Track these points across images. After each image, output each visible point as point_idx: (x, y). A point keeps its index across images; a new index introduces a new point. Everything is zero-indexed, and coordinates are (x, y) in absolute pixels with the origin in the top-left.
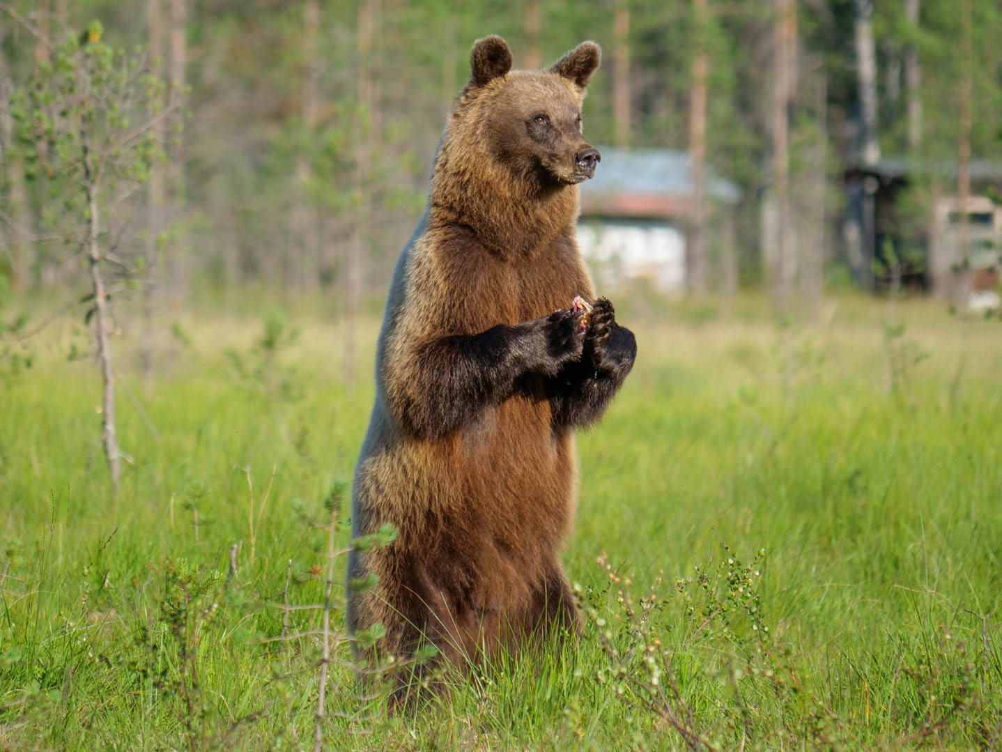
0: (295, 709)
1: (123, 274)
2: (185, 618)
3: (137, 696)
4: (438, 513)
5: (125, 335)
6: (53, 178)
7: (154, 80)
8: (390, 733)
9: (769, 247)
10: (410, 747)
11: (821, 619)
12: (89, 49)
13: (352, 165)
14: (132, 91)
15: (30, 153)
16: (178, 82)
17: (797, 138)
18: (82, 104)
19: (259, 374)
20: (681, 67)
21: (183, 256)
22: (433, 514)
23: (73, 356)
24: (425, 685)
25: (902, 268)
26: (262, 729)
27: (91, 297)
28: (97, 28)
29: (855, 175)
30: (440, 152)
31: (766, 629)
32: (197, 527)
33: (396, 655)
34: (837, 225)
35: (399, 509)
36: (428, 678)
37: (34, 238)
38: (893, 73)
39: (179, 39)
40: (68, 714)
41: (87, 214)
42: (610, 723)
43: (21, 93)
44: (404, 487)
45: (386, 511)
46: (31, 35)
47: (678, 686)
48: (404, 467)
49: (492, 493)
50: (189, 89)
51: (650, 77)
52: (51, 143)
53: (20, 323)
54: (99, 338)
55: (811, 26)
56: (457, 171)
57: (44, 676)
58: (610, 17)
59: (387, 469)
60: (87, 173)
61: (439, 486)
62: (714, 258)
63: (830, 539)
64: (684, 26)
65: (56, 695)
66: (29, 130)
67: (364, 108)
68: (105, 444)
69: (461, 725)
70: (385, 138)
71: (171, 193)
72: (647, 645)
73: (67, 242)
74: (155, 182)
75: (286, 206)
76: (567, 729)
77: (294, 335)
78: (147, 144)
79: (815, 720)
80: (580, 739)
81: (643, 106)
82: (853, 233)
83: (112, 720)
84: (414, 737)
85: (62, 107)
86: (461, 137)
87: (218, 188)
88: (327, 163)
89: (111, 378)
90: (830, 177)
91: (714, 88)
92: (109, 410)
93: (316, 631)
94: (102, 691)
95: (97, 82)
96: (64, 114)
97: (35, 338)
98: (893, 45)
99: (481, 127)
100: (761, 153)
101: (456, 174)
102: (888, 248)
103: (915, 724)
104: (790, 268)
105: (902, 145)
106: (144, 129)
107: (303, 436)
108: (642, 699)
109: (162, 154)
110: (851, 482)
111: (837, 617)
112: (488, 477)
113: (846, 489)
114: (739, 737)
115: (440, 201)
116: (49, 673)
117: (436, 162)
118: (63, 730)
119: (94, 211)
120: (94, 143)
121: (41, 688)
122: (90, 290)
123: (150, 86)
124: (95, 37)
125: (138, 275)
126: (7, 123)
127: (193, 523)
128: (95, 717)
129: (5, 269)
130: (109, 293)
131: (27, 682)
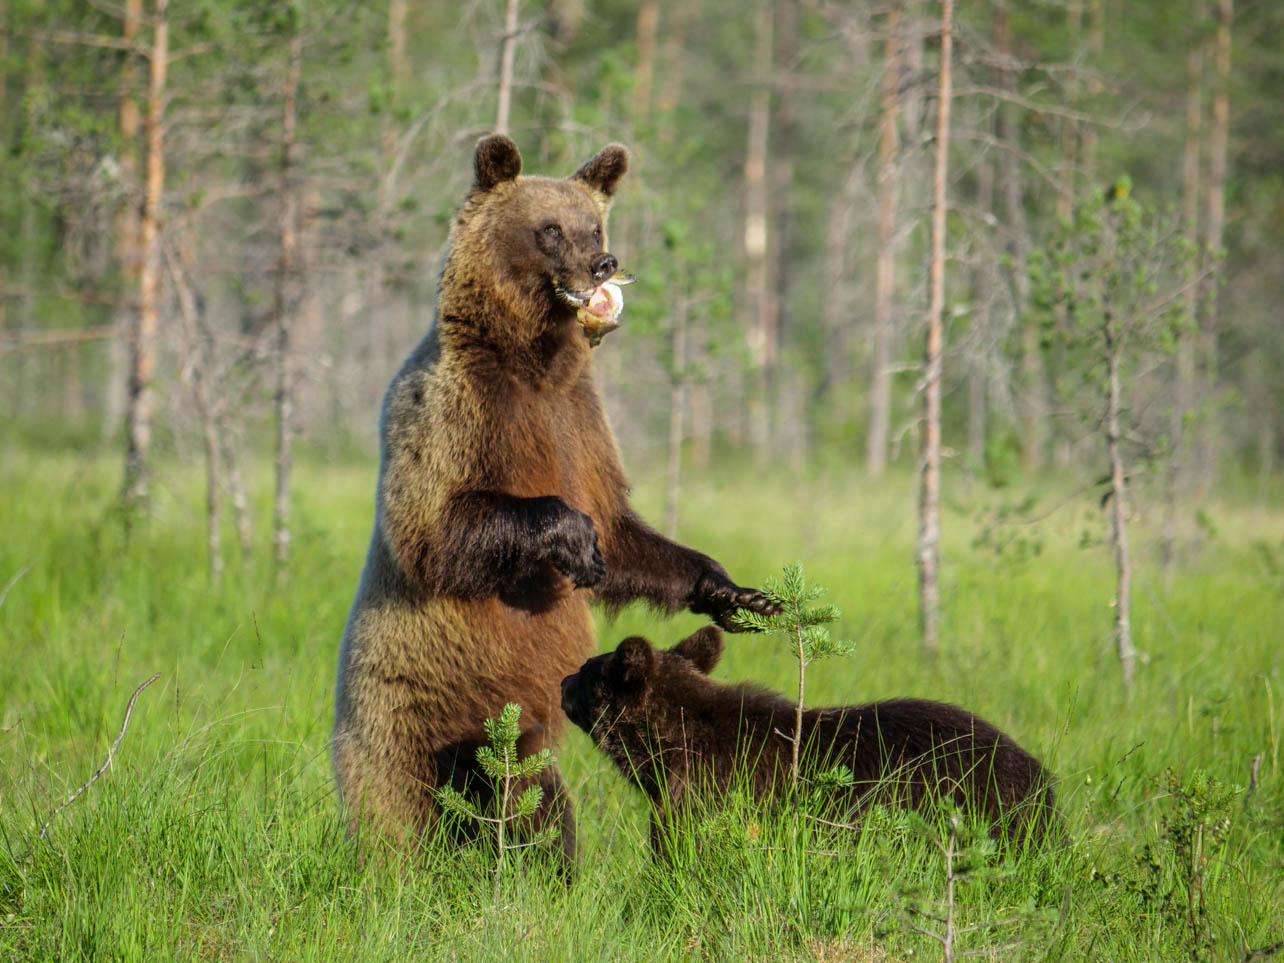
1: (1145, 454)
2: (1190, 836)
3: (1143, 919)
5: (1144, 522)
6: (1071, 347)
7: (1188, 242)
12: (1117, 205)
14: (1161, 252)
15: (1047, 317)
16: (1215, 245)
18: (1107, 265)
21: (1213, 436)
23: (1085, 542)
27: (1108, 479)
28: (1125, 183)
32: (1216, 736)
37: (1049, 411)
39: (1218, 199)
40: (1066, 936)
41: (1106, 386)
43: (1039, 252)
46: (1053, 189)
50: (1224, 252)
52: (1071, 308)
53: (1029, 504)
54: (1115, 523)
56: (466, 283)
57: (1041, 893)
60: (1109, 343)
65: (1051, 914)
66: (1046, 292)
68: (1118, 640)
71: (1201, 367)
73: (1084, 418)
74: (1185, 357)
78: (1177, 312)
83: (1115, 944)
85: (1084, 269)
87: (1254, 363)
89: (1128, 570)
92: (1124, 603)
94: (1104, 913)
95: (1124, 242)
96: (1085, 276)
97: (1045, 521)
99: (486, 236)
106: (1174, 295)
109: (1194, 324)
116: (1047, 890)
118: (1061, 954)
119: (1115, 384)
120: (1118, 310)
121: (1037, 906)
122: (1105, 471)
123: (1181, 248)
124: (1123, 194)
125: (1161, 456)
126: (1024, 285)
127: (1212, 732)
128: (1096, 941)
129: (1015, 445)
130: (1127, 475)
131: (1023, 900)
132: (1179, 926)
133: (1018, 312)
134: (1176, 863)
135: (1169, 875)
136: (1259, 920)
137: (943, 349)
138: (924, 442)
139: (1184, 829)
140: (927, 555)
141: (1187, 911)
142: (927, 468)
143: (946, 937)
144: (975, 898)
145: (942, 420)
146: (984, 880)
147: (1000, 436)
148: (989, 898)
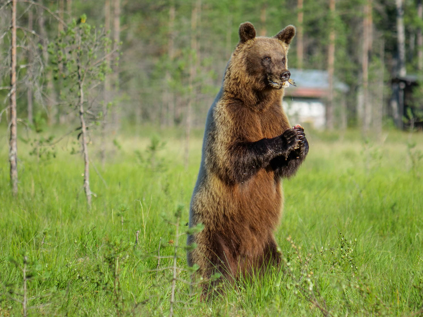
0: (162, 299)
1: (94, 119)
2: (114, 261)
3: (97, 293)
4: (228, 216)
5: (94, 144)
6: (65, 79)
7: (107, 39)
8: (201, 309)
9: (360, 110)
10: (209, 315)
11: (379, 264)
12: (81, 26)
13: (189, 75)
14: (98, 43)
15: (56, 68)
16: (117, 40)
17: (372, 65)
18: (77, 48)
19: (149, 160)
20: (325, 36)
21: (118, 112)
22: (226, 216)
23: (73, 153)
24: (216, 289)
25: (414, 120)
26: (148, 307)
27: (80, 128)
28: (84, 17)
29: (396, 81)
30: (227, 70)
31: (357, 268)
32: (122, 224)
33: (204, 277)
34: (388, 102)
35: (212, 214)
36: (216, 287)
37: (57, 103)
38: (412, 39)
39: (117, 22)
40: (68, 300)
41: (79, 94)
42: (292, 306)
43: (52, 43)
44: (213, 205)
45: (206, 214)
46: (56, 20)
47: (320, 291)
48: (213, 196)
49: (250, 207)
50: (122, 43)
51: (311, 40)
52: (65, 64)
53: (50, 139)
54: (83, 145)
55: (379, 19)
56: (234, 78)
57: (58, 284)
58: (296, 15)
59: (206, 197)
60: (79, 77)
61: (228, 204)
62: (337, 114)
63: (384, 231)
64: (326, 19)
65: (64, 292)
66: (55, 59)
67: (194, 51)
68: (85, 189)
69: (230, 307)
70: (202, 65)
71: (113, 86)
72: (307, 274)
73: (71, 105)
74: (107, 81)
75: (161, 91)
76: (274, 308)
77: (164, 144)
78: (104, 65)
79: (376, 306)
80: (280, 312)
81: (309, 52)
82: (395, 105)
83: (87, 302)
84: (211, 311)
85: (69, 50)
86: (236, 64)
87: (133, 84)
88: (178, 74)
89: (88, 162)
90: (385, 82)
91: (338, 44)
92: (87, 175)
93: (171, 267)
94: (82, 291)
95: (84, 39)
96: (70, 52)
97: (57, 144)
98: (412, 27)
99: (244, 60)
100: (357, 72)
101: (234, 79)
102: (409, 111)
103: (418, 308)
104: (368, 119)
105: (416, 69)
106: (103, 59)
107: (167, 186)
108: (305, 296)
109: (110, 70)
110: (392, 208)
111: (386, 263)
112: (248, 200)
113: (390, 211)
114: (345, 313)
115: (228, 90)
116: (61, 283)
117: (226, 74)
118: (66, 307)
119: (82, 93)
120: (82, 65)
121: (57, 289)
122: (80, 126)
123: (106, 41)
124: (83, 21)
125: (99, 119)
126: (46, 56)
127: (121, 222)
128: (79, 301)
129: (45, 116)
130: (87, 127)
131: (52, 287)
132: (110, 295)
133: (44, 67)
134: (109, 272)
135: (106, 277)
136: (140, 292)
137: (16, 82)
138: (11, 116)
139: (112, 258)
140: (13, 158)
141: (113, 290)
142: (12, 126)
143: (23, 301)
144: (34, 287)
145: (17, 108)
146: (38, 280)
147: (39, 113)
148: (39, 287)
